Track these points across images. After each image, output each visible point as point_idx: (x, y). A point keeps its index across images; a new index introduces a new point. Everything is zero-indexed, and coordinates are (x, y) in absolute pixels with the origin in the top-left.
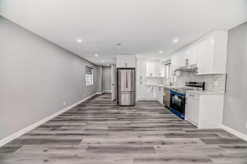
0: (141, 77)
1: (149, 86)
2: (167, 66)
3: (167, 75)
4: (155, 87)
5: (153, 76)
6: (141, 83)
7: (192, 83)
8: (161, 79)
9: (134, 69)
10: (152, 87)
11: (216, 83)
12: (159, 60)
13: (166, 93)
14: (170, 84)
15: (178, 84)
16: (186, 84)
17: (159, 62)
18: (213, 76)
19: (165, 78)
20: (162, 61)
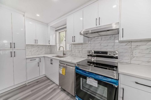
3: (58, 42)
6: (13, 55)
12: (47, 24)
13: (64, 70)
14: (64, 53)
15: (74, 54)
16: (89, 54)
17: (48, 26)
18: (130, 43)
19: (55, 46)
20: (51, 25)
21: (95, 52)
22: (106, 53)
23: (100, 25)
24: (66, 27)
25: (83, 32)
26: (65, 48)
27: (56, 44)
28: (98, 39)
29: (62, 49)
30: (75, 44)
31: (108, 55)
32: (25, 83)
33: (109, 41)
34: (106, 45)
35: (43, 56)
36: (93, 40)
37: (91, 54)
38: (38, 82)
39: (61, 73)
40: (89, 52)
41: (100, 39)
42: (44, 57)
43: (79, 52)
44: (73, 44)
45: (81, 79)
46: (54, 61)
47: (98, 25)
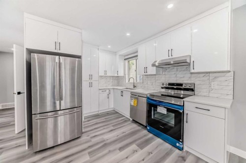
0: (91, 76)
1: (104, 90)
2: (127, 61)
3: (127, 73)
4: (112, 91)
5: (109, 74)
6: (91, 85)
7: (173, 84)
8: (118, 79)
9: (79, 57)
10: (108, 91)
11: (214, 85)
12: (116, 52)
13: (136, 101)
14: (134, 85)
15: (146, 86)
16: (163, 86)
17: (116, 55)
18: (208, 74)
19: (124, 77)
20: (120, 54)
21: (170, 84)
22: (181, 85)
23: (173, 57)
24: (137, 56)
25: (159, 64)
26: (135, 79)
27: (125, 74)
28: (173, 70)
29: (131, 81)
30: (147, 75)
31: (183, 87)
32: (97, 113)
33: (185, 72)
34: (182, 76)
35: (112, 87)
36: (168, 70)
37: (165, 86)
38: (108, 114)
39: (133, 104)
40: (163, 84)
41: (175, 70)
42: (113, 89)
43: (152, 84)
44: (145, 75)
45: (152, 108)
46: (124, 92)
47: (170, 57)
